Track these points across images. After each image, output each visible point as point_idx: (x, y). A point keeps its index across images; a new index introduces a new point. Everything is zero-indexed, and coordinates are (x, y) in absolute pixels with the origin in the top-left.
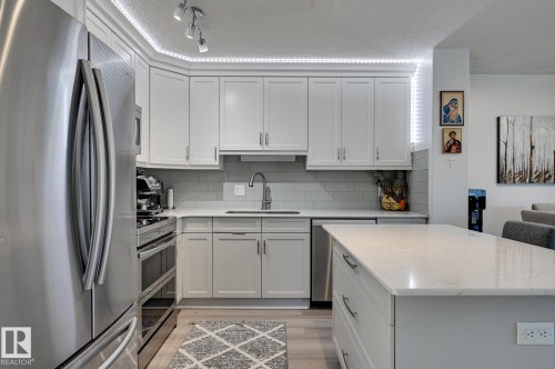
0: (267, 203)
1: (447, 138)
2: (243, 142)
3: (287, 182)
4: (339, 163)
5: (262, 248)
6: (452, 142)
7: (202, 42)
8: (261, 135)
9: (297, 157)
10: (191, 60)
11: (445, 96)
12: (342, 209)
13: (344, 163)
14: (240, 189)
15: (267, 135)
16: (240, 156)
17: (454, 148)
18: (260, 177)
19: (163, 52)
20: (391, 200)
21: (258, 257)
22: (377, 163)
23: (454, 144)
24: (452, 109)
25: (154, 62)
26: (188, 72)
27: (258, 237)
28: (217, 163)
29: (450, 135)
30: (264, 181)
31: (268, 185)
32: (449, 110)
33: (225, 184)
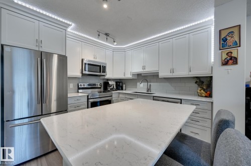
1: (225, 56)
2: (138, 69)
4: (171, 74)
6: (229, 58)
7: (114, 42)
8: (143, 66)
10: (124, 47)
11: (222, 32)
12: (179, 94)
13: (174, 74)
15: (145, 66)
16: (141, 74)
17: (230, 61)
20: (202, 91)
22: (190, 73)
23: (231, 59)
24: (228, 38)
26: (124, 50)
28: (131, 77)
29: (227, 54)
30: (147, 82)
32: (226, 39)
33: (137, 83)
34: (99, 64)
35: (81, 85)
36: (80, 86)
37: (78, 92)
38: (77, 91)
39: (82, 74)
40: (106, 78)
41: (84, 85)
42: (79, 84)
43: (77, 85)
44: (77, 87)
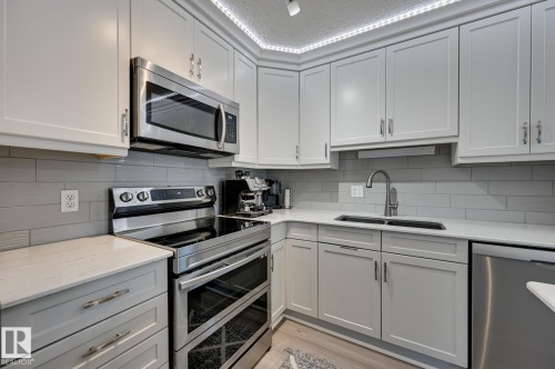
0: (391, 207)
3: (421, 181)
5: (381, 273)
8: (382, 122)
9: (438, 147)
14: (358, 190)
15: (391, 121)
16: (357, 151)
18: (382, 177)
19: (268, 47)
21: (376, 284)
25: (262, 61)
27: (376, 256)
28: (328, 161)
30: (388, 180)
31: (393, 185)
33: (340, 185)
34: (215, 105)
35: (124, 197)
36: (119, 204)
37: (111, 232)
38: (104, 226)
39: (134, 139)
40: (234, 165)
41: (140, 197)
42: (117, 193)
43: (104, 197)
44: (104, 206)
